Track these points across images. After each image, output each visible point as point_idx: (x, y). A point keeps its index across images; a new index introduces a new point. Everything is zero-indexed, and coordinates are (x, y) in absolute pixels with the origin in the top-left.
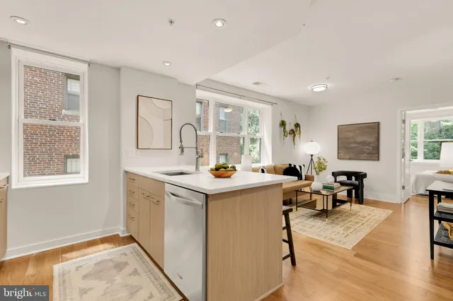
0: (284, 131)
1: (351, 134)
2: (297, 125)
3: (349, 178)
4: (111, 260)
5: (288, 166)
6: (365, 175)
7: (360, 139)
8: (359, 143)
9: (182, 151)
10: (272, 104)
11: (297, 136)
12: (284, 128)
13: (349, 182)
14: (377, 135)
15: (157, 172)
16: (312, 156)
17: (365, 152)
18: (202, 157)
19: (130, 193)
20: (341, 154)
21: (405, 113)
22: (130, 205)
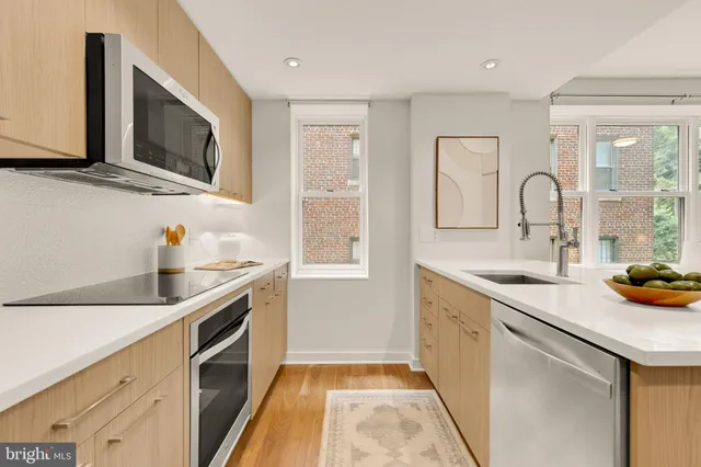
4: (396, 409)
9: (526, 232)
15: (470, 272)
18: (576, 244)
19: (424, 303)
22: (425, 324)
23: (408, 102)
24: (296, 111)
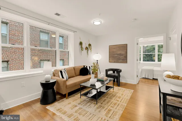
0: (82, 47)
1: (115, 50)
2: (90, 45)
3: (114, 72)
5: (83, 67)
6: (121, 71)
7: (119, 52)
8: (118, 54)
10: (74, 32)
11: (89, 51)
12: (82, 46)
13: (114, 74)
14: (126, 51)
16: (97, 61)
17: (121, 59)
20: (111, 60)
21: (138, 40)
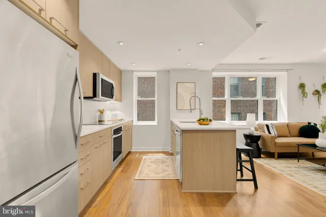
2: (325, 85)
5: (307, 124)
10: (287, 70)
12: (304, 90)
23: (169, 71)
24: (135, 74)
